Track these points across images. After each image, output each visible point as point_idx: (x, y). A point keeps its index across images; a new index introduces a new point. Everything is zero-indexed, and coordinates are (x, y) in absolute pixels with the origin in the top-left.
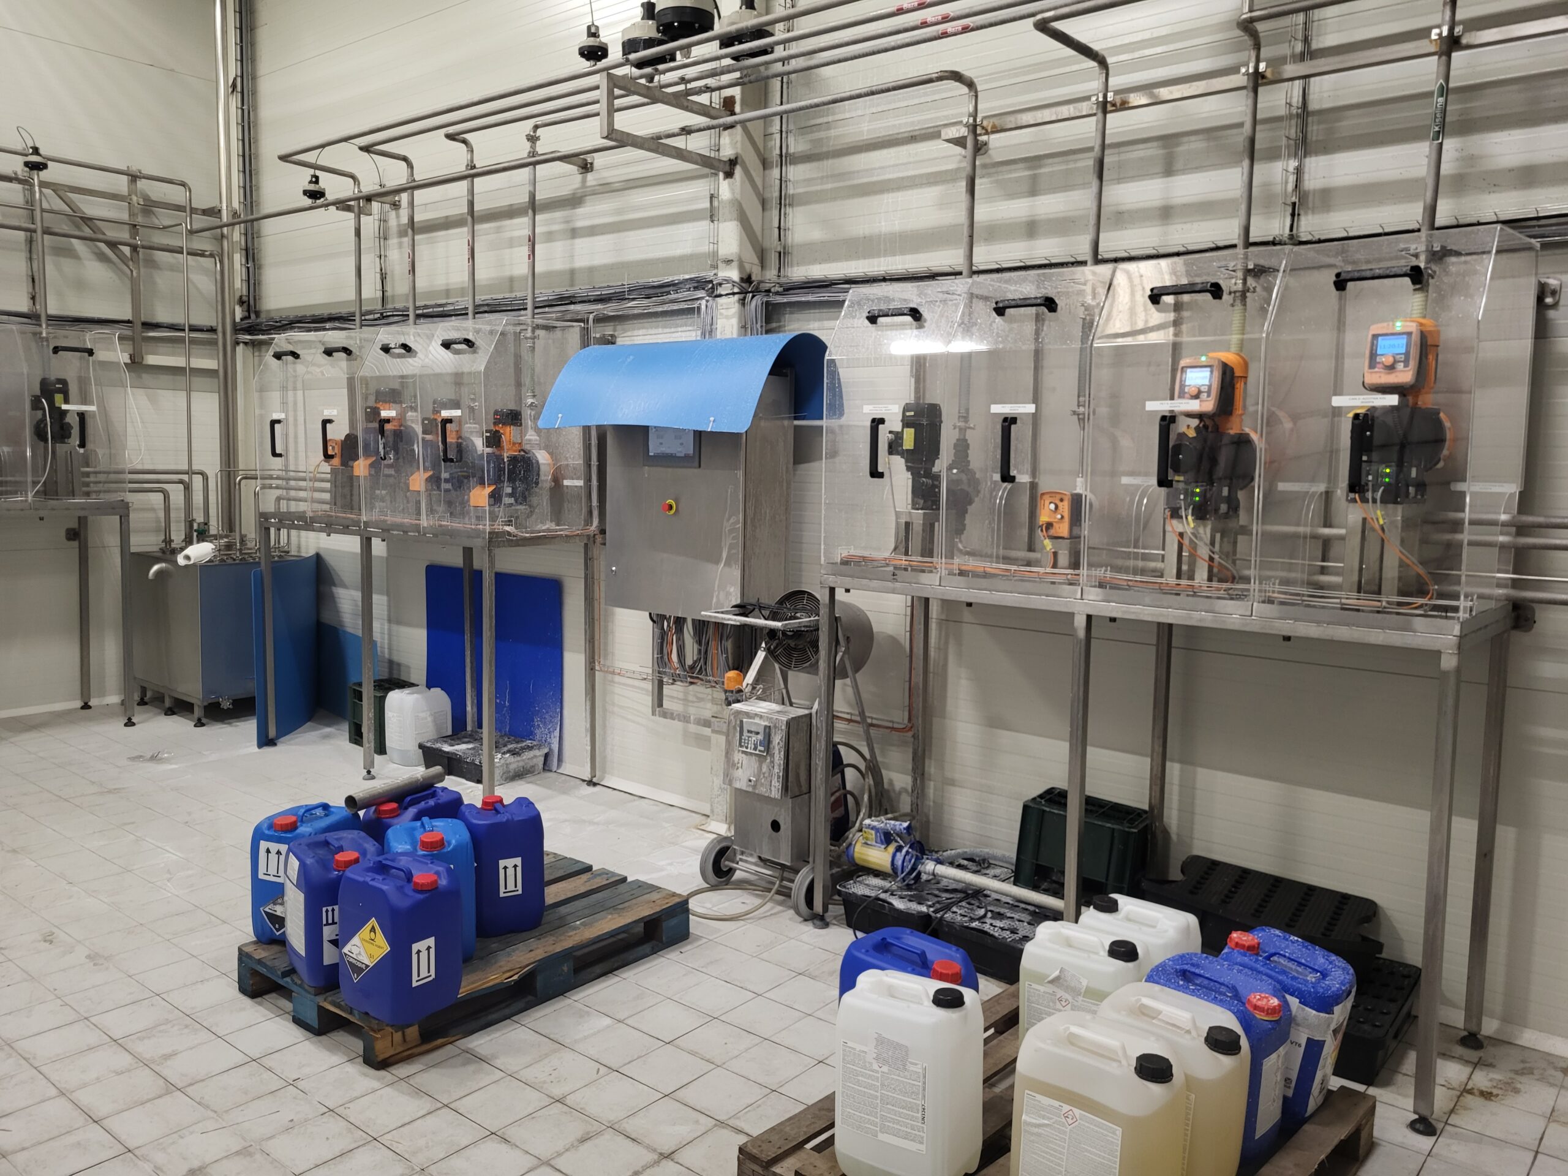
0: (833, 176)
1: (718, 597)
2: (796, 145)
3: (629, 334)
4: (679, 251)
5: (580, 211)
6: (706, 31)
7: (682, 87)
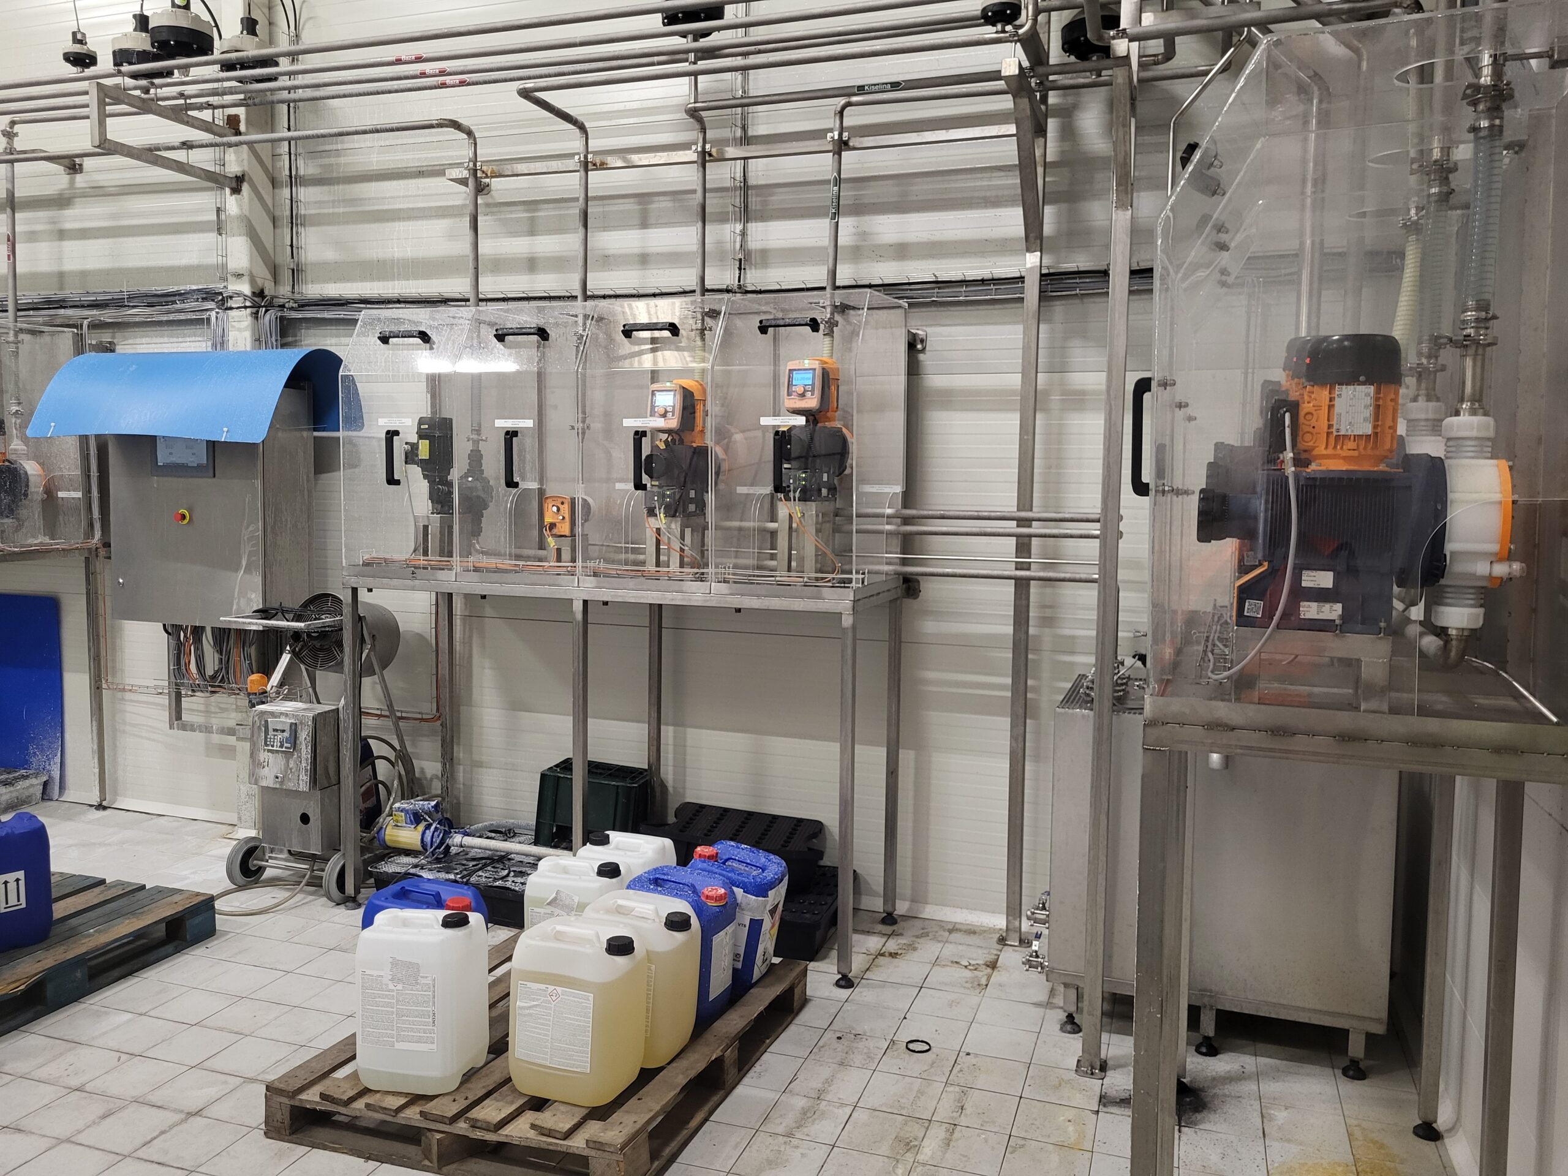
0: (344, 201)
1: (238, 604)
2: (305, 168)
3: (130, 341)
4: (184, 261)
5: (68, 212)
6: (206, 54)
7: (182, 101)
